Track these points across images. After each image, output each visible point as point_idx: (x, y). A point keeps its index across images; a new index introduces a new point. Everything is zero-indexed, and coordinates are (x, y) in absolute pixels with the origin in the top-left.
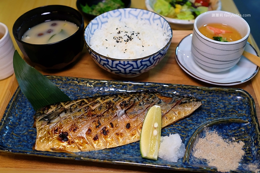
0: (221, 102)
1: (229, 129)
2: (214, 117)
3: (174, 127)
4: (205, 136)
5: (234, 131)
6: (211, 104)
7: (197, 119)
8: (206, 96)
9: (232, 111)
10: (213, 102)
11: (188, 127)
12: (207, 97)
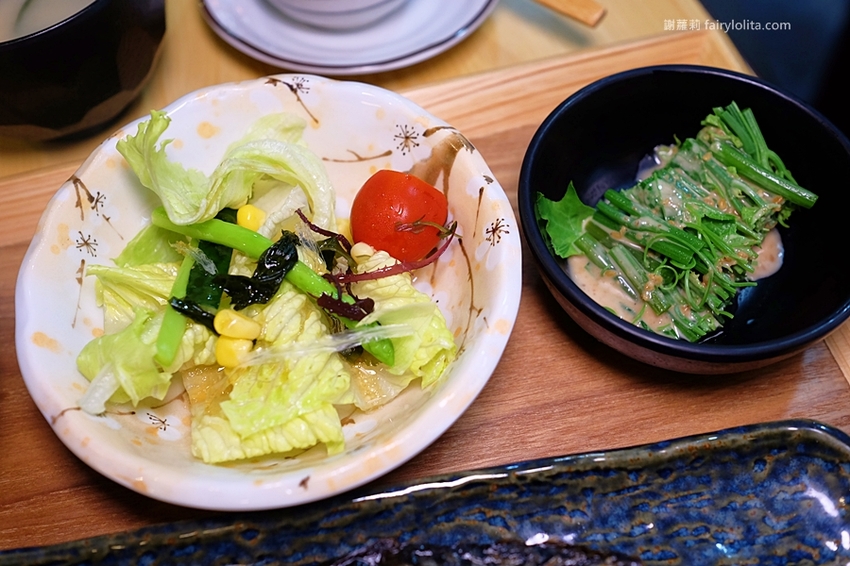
0: (725, 509)
8: (647, 494)
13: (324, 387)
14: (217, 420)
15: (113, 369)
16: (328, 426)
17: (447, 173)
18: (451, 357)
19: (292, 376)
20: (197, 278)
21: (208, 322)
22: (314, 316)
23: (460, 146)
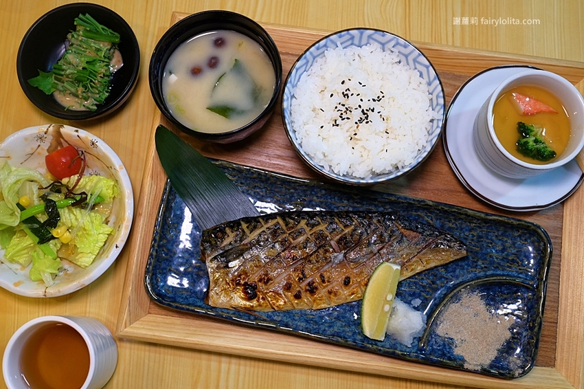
0: (500, 240)
1: (499, 292)
2: (482, 268)
3: (416, 278)
4: (459, 300)
5: (505, 296)
6: (482, 241)
7: (455, 268)
8: (478, 227)
9: (513, 260)
10: (487, 238)
11: (438, 282)
12: (480, 228)
13: (97, 222)
14: (80, 255)
15: (44, 272)
16: (107, 229)
17: (63, 138)
18: (116, 185)
19: (86, 228)
20: (35, 232)
21: (53, 238)
22: (74, 210)
23: (59, 129)
